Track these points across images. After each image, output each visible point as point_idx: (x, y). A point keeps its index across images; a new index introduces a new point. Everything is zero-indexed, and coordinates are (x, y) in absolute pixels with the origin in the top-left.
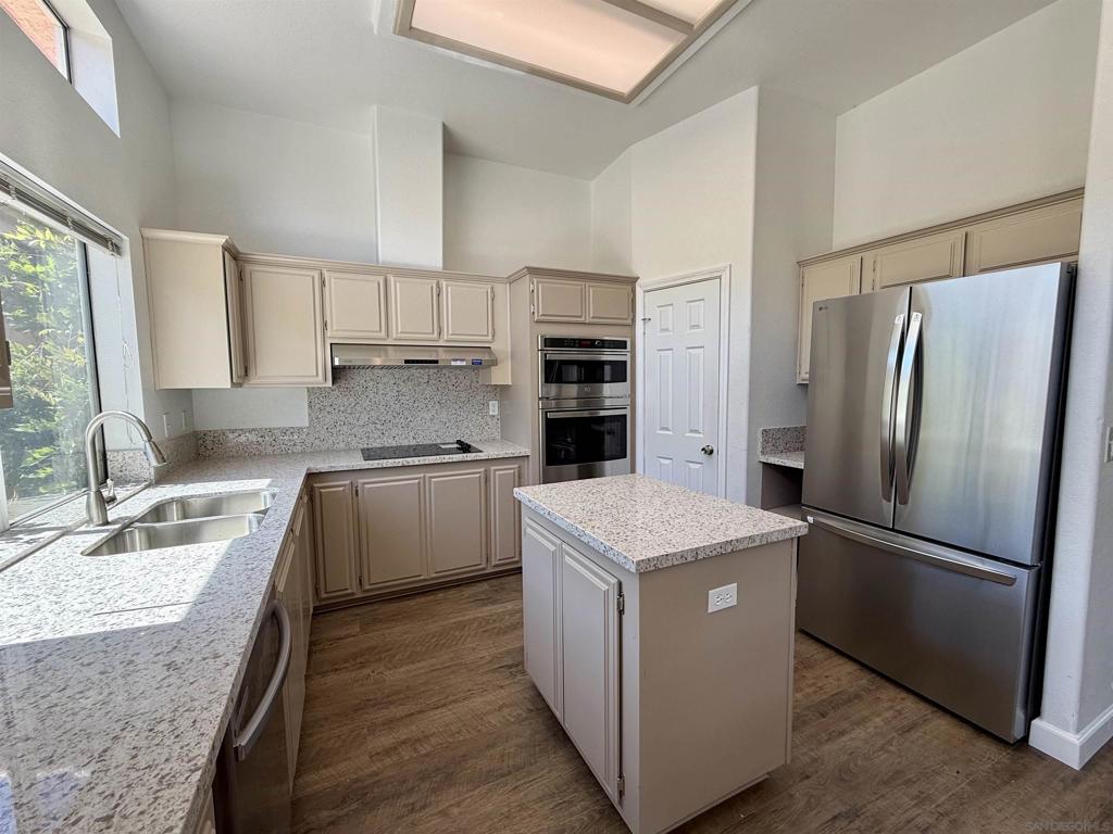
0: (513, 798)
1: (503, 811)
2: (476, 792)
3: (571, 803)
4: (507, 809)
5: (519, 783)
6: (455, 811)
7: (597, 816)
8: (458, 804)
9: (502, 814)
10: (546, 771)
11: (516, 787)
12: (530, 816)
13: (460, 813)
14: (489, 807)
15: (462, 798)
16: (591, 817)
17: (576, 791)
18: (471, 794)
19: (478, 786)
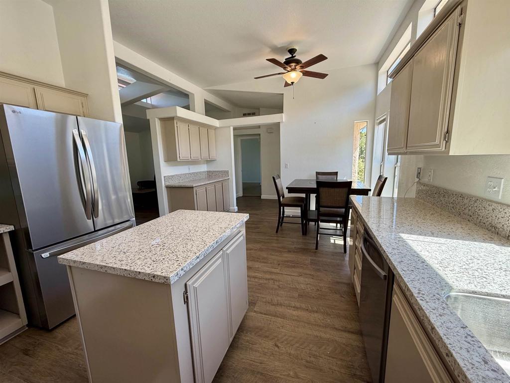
0: (266, 360)
1: (273, 357)
2: (278, 375)
3: (248, 341)
4: (271, 357)
5: (258, 364)
6: (291, 373)
7: (245, 331)
8: (288, 375)
9: (274, 357)
10: (244, 361)
11: (261, 363)
12: (265, 348)
13: (290, 370)
14: (277, 363)
15: (285, 377)
16: (247, 333)
17: (242, 344)
18: (280, 376)
19: (275, 377)
